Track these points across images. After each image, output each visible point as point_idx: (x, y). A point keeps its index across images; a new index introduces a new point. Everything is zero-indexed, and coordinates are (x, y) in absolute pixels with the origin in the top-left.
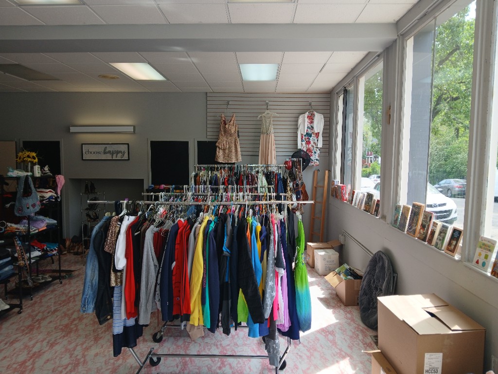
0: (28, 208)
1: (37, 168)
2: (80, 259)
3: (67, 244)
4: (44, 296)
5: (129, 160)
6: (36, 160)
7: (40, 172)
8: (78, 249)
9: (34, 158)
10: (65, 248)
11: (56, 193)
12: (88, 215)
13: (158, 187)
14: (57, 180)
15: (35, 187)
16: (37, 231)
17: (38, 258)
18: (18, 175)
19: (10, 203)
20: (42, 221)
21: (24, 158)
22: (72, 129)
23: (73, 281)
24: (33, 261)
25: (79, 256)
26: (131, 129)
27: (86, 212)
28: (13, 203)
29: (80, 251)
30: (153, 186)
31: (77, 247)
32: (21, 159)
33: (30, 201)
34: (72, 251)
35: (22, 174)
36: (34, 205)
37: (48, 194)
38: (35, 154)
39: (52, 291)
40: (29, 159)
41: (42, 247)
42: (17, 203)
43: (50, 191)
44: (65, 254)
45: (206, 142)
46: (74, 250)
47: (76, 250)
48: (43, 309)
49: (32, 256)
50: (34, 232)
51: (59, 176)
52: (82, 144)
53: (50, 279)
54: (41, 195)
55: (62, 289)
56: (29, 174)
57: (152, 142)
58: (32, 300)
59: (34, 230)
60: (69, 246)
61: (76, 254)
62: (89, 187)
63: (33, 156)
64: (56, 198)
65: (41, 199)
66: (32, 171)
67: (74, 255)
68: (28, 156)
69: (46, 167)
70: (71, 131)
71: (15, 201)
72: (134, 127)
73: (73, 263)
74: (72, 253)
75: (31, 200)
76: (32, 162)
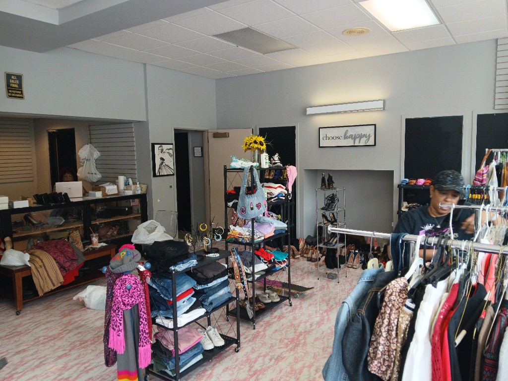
0: (252, 209)
1: (265, 157)
2: (314, 267)
3: (300, 244)
4: (269, 324)
5: (375, 145)
6: (264, 147)
7: (268, 161)
8: (313, 253)
9: (261, 144)
10: (298, 250)
11: (287, 189)
12: (324, 216)
13: (414, 181)
14: (288, 173)
15: (261, 181)
16: (263, 238)
17: (264, 273)
18: (243, 165)
19: (233, 202)
20: (270, 224)
21: (251, 143)
22: (310, 111)
23: (305, 304)
24: (257, 276)
25: (313, 263)
26: (380, 105)
27: (322, 212)
28: (236, 201)
29: (314, 256)
30: (407, 180)
31: (311, 251)
32: (247, 146)
33: (253, 200)
34: (305, 255)
35: (247, 164)
36: (259, 206)
37: (278, 190)
38: (263, 139)
39: (280, 318)
40: (256, 146)
41: (268, 258)
42: (240, 202)
43: (280, 187)
44: (298, 258)
45: (493, 114)
46: (307, 254)
47: (309, 256)
48: (264, 350)
49: (256, 271)
50: (259, 239)
51: (292, 167)
52: (320, 128)
53: (278, 300)
54: (268, 191)
55: (290, 317)
56: (256, 164)
57: (407, 120)
58: (254, 329)
59: (259, 237)
60: (303, 248)
61: (310, 260)
62: (327, 180)
63: (261, 142)
64: (287, 196)
65: (269, 196)
66: (259, 161)
67: (308, 261)
68: (255, 142)
69: (276, 156)
70: (308, 113)
71: (238, 200)
72: (384, 101)
73: (306, 273)
74: (305, 257)
75: (256, 198)
76: (259, 149)
